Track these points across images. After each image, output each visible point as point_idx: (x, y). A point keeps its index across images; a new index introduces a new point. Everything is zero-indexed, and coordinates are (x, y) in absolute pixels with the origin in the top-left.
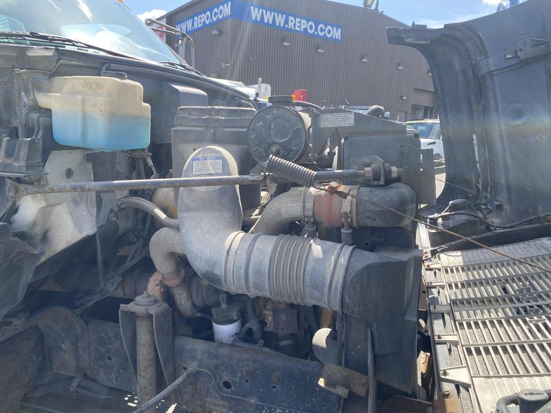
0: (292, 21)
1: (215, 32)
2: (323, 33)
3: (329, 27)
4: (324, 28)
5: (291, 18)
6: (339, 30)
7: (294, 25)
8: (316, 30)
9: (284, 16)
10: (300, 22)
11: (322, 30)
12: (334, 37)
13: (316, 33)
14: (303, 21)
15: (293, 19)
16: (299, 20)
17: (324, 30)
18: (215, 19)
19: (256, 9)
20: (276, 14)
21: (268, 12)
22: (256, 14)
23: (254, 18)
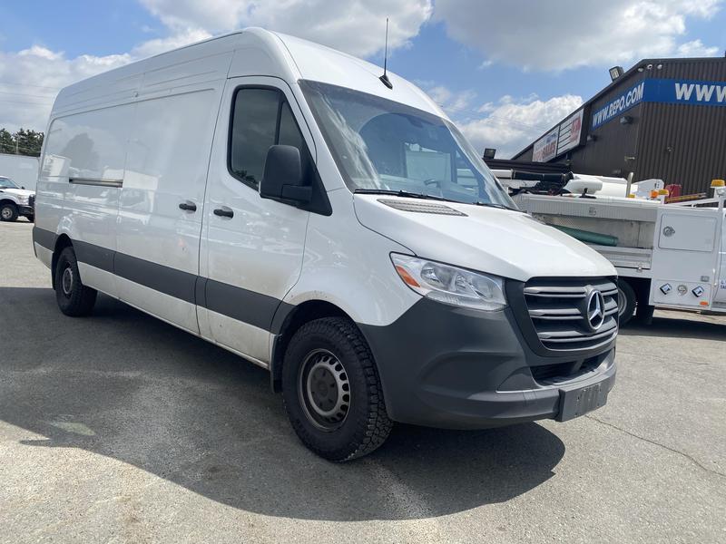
1: (623, 120)
18: (628, 104)
19: (685, 86)
20: (718, 88)
21: (705, 87)
22: (683, 92)
23: (679, 97)
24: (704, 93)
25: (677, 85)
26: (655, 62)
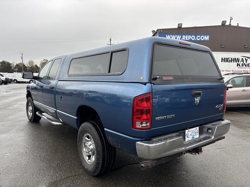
0: (184, 37)
2: (200, 39)
3: (203, 36)
4: (200, 37)
5: (183, 36)
6: (208, 36)
7: (185, 38)
8: (196, 38)
9: (180, 36)
10: (188, 37)
11: (199, 38)
12: (205, 40)
13: (196, 39)
14: (189, 36)
15: (185, 36)
16: (187, 36)
17: (200, 38)
19: (168, 36)
20: (177, 36)
21: (174, 36)
26: (161, 30)
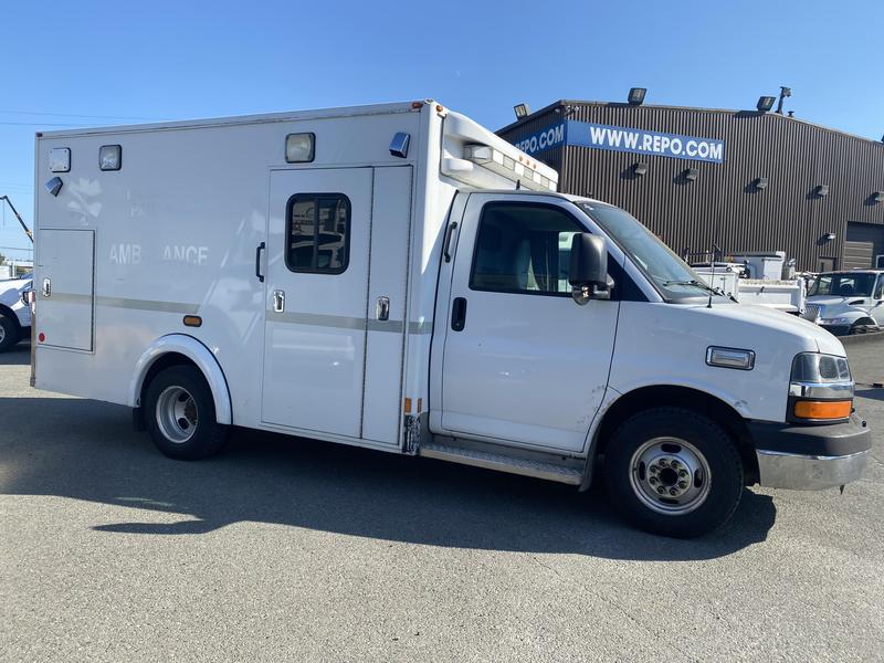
0: (648, 141)
2: (695, 152)
3: (705, 144)
4: (695, 145)
5: (646, 137)
6: (720, 146)
7: (652, 146)
8: (684, 149)
9: (637, 135)
10: (660, 141)
11: (692, 148)
12: (711, 157)
13: (684, 153)
16: (659, 138)
17: (696, 149)
19: (598, 129)
21: (615, 132)
22: (597, 135)
23: (594, 142)
24: (615, 138)
25: (592, 129)
